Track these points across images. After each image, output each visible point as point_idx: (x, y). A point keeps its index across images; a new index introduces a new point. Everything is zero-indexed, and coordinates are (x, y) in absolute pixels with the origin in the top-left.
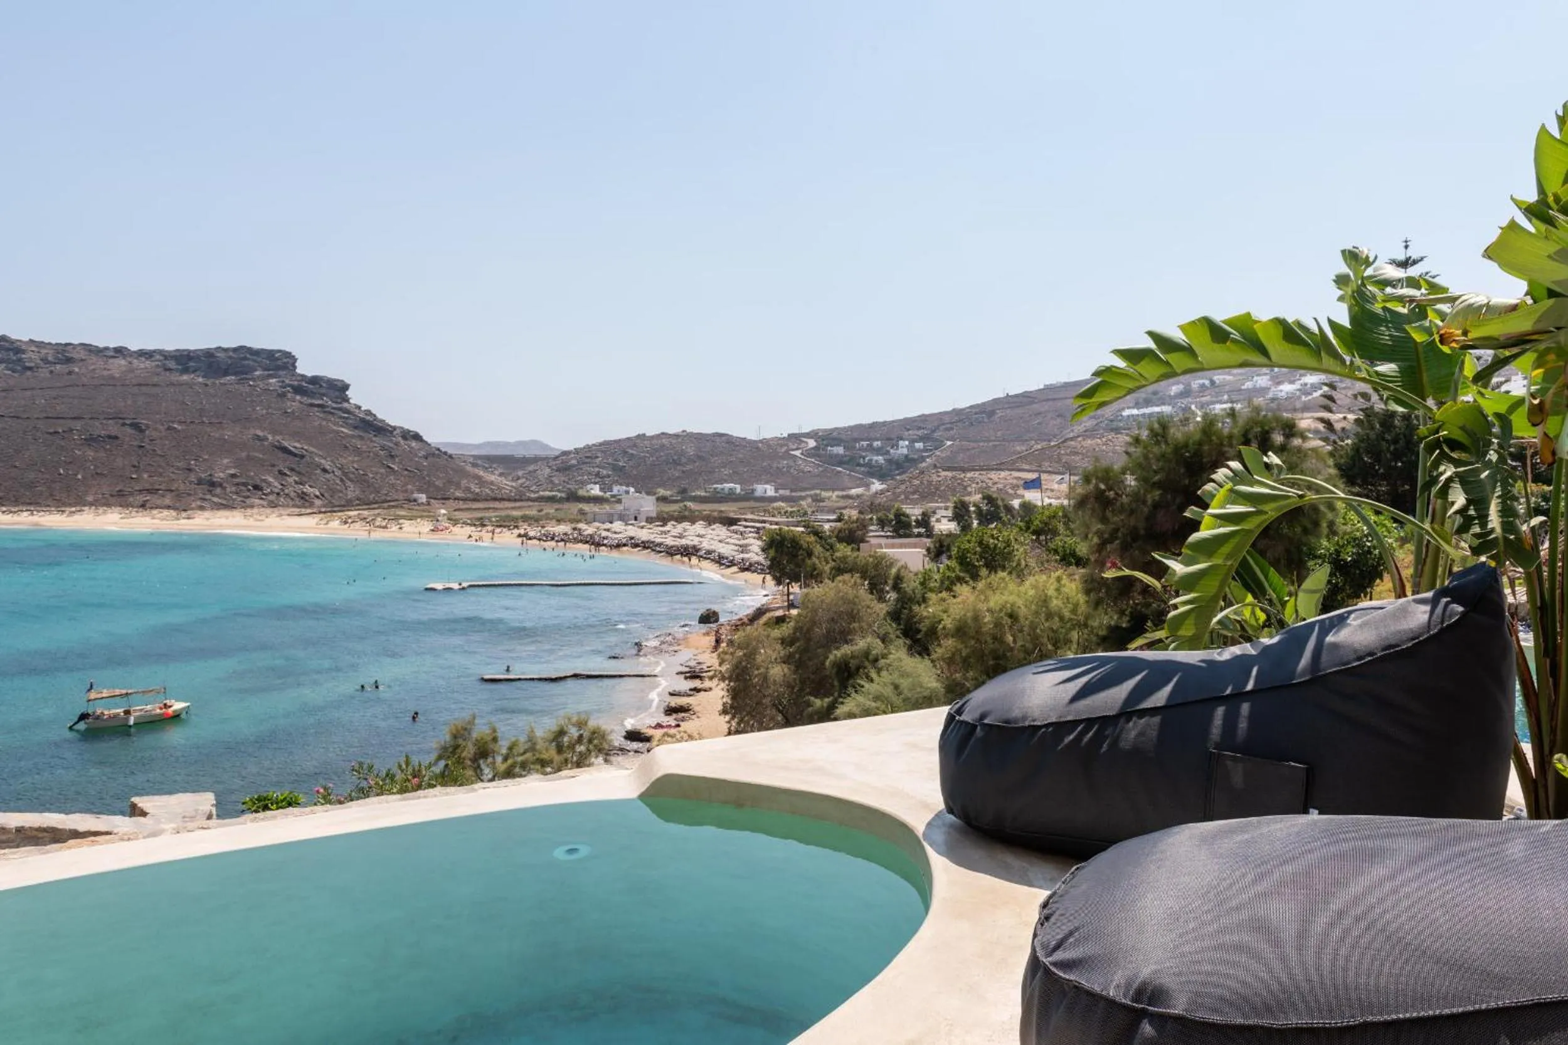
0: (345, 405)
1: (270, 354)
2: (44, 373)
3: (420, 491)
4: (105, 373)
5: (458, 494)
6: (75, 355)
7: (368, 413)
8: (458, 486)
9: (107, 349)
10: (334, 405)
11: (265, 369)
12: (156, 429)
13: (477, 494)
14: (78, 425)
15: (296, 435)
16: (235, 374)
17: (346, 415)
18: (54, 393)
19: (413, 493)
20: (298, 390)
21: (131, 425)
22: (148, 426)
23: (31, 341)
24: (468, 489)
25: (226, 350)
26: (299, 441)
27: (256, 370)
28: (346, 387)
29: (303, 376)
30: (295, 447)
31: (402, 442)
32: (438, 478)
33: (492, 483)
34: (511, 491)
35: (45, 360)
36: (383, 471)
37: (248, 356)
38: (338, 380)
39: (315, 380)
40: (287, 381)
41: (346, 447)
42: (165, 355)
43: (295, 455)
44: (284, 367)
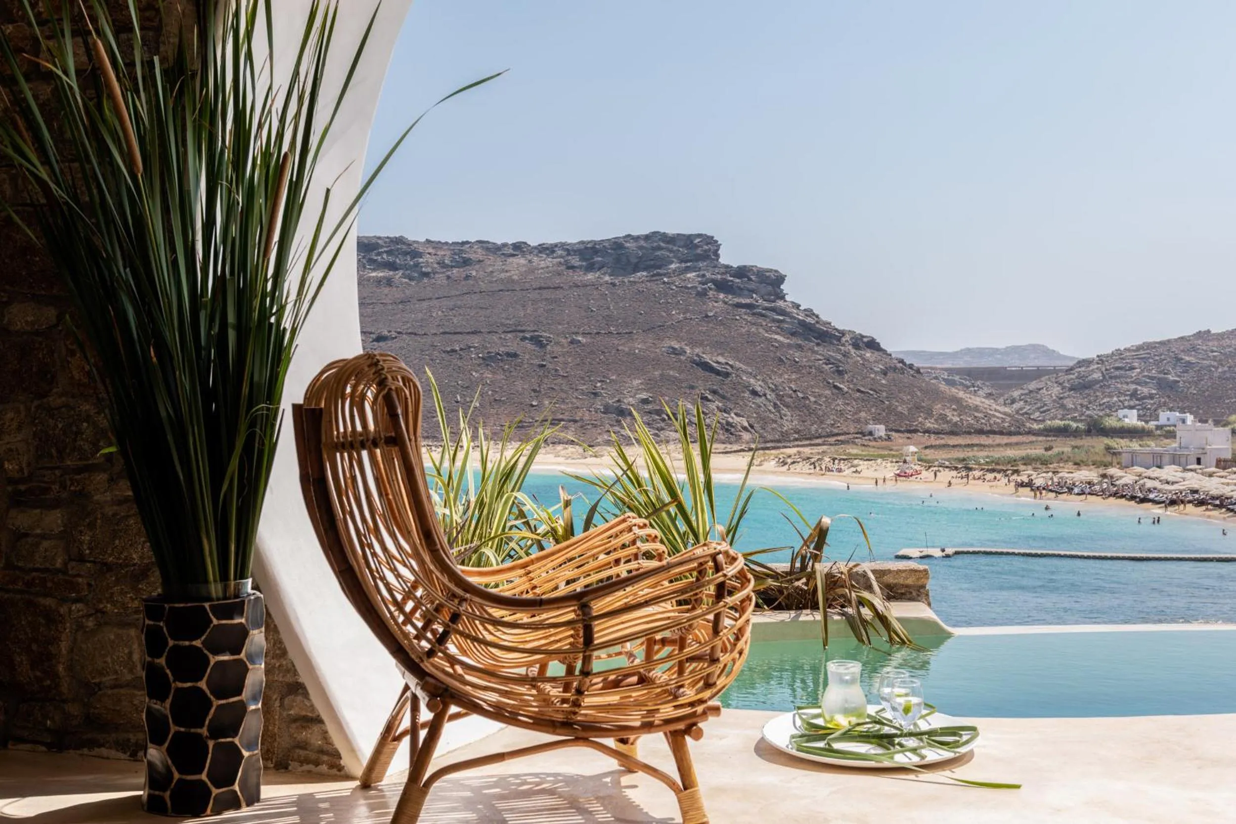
0: (780, 303)
1: (688, 241)
2: (440, 279)
3: (877, 421)
4: (503, 275)
5: (929, 424)
6: (473, 256)
7: (809, 313)
8: (929, 413)
9: (505, 245)
10: (766, 304)
11: (681, 261)
12: (557, 343)
13: (956, 423)
14: (476, 341)
15: (720, 346)
16: (644, 269)
17: (781, 318)
18: (451, 303)
19: (867, 423)
20: (722, 286)
21: (532, 339)
22: (549, 340)
23: (428, 241)
24: (943, 418)
25: (637, 239)
26: (722, 355)
27: (672, 262)
28: (781, 279)
29: (727, 267)
30: (718, 362)
31: (853, 351)
32: (903, 402)
33: (976, 408)
34: (1003, 420)
35: (441, 264)
36: (828, 392)
37: (662, 244)
38: (771, 271)
39: (742, 272)
40: (708, 275)
41: (781, 360)
42: (568, 249)
43: (718, 373)
44: (705, 257)
